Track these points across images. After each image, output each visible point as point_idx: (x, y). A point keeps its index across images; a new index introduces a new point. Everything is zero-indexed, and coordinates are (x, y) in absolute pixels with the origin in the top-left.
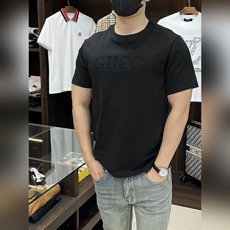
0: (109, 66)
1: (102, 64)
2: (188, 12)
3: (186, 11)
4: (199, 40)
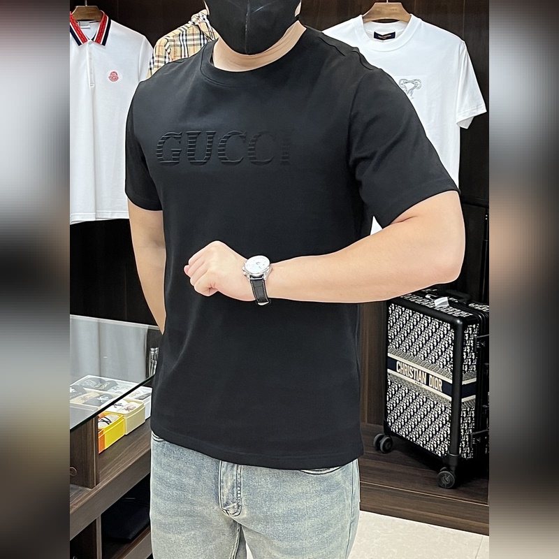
0: (193, 159)
1: (174, 155)
2: (383, 15)
3: (379, 13)
4: (414, 85)
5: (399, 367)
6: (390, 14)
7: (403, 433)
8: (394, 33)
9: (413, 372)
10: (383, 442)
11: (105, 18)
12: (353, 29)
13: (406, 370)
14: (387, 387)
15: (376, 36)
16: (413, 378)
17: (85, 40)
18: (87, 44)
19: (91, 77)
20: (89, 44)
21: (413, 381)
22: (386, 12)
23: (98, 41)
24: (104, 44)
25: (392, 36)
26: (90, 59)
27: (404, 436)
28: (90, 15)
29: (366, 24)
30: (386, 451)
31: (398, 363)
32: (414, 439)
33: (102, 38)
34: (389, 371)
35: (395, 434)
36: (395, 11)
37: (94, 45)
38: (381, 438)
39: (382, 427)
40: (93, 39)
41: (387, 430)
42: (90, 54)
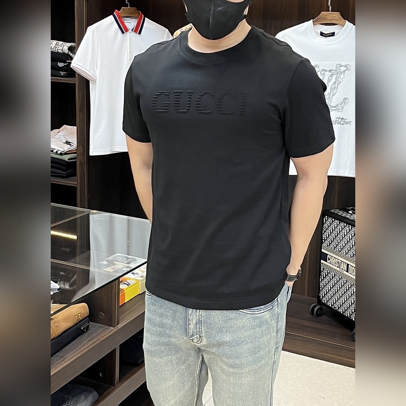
0: (178, 109)
1: (165, 106)
3: (325, 19)
4: (346, 68)
5: (329, 259)
6: (331, 20)
7: (329, 304)
8: (334, 33)
9: (338, 263)
10: (316, 309)
11: (141, 16)
12: (306, 28)
13: (333, 261)
14: (320, 272)
15: (322, 34)
16: (338, 267)
17: (127, 30)
18: (128, 33)
19: (130, 55)
20: (130, 33)
21: (338, 269)
22: (328, 18)
23: (136, 31)
24: (140, 33)
25: (333, 34)
26: (130, 43)
27: (330, 306)
28: (130, 13)
29: (315, 26)
30: (318, 315)
31: (328, 256)
32: (337, 308)
33: (138, 30)
34: (322, 261)
35: (324, 304)
36: (335, 18)
37: (133, 34)
38: (315, 307)
39: (316, 299)
40: (132, 30)
41: (319, 301)
42: (130, 40)
